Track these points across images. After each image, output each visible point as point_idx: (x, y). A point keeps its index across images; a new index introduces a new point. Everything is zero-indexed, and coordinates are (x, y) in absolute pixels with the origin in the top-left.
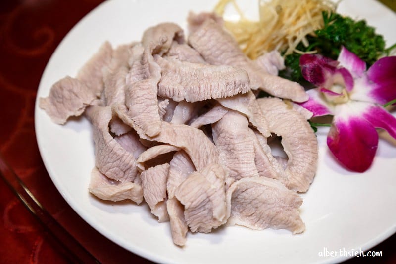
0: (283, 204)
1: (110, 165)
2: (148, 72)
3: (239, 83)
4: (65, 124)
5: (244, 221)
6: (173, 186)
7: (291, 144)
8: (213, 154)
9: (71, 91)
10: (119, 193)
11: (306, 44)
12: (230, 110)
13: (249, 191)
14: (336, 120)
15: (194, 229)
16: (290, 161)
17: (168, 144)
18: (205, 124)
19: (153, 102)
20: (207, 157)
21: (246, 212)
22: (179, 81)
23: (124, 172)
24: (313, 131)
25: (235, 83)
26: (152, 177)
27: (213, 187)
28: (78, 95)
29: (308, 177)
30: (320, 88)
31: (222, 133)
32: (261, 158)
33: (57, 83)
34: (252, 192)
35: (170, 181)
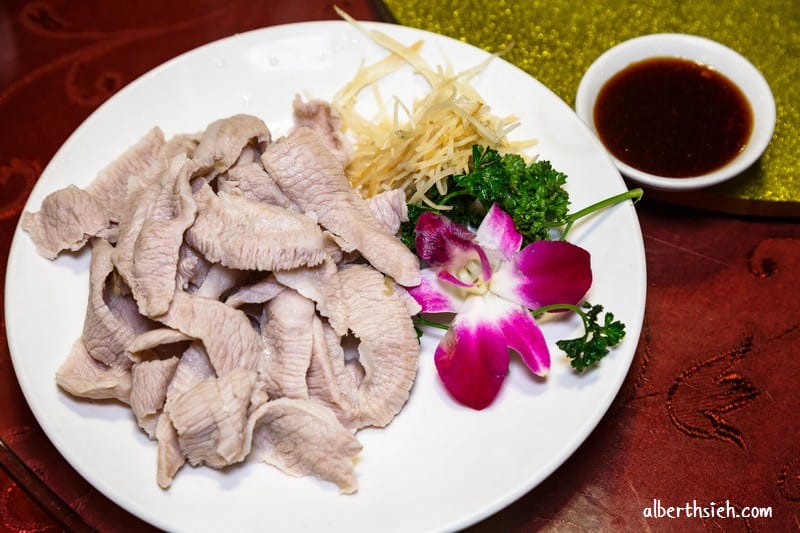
0: (329, 448)
1: (96, 341)
2: (179, 206)
3: (301, 252)
4: (55, 259)
5: (277, 458)
6: (177, 391)
7: (374, 351)
8: (252, 349)
9: (70, 210)
10: (94, 390)
11: (443, 191)
12: (287, 289)
13: (288, 418)
14: (457, 322)
15: (194, 461)
16: (367, 378)
17: (177, 330)
18: (248, 301)
19: (171, 260)
20: (241, 354)
21: (281, 447)
22: (219, 230)
23: (117, 355)
24: (415, 335)
25: (295, 251)
26: (144, 377)
27: (226, 409)
28: (80, 218)
29: (393, 404)
30: (440, 269)
31: (272, 319)
32: (320, 368)
33: (52, 195)
34: (291, 420)
35: (175, 384)
